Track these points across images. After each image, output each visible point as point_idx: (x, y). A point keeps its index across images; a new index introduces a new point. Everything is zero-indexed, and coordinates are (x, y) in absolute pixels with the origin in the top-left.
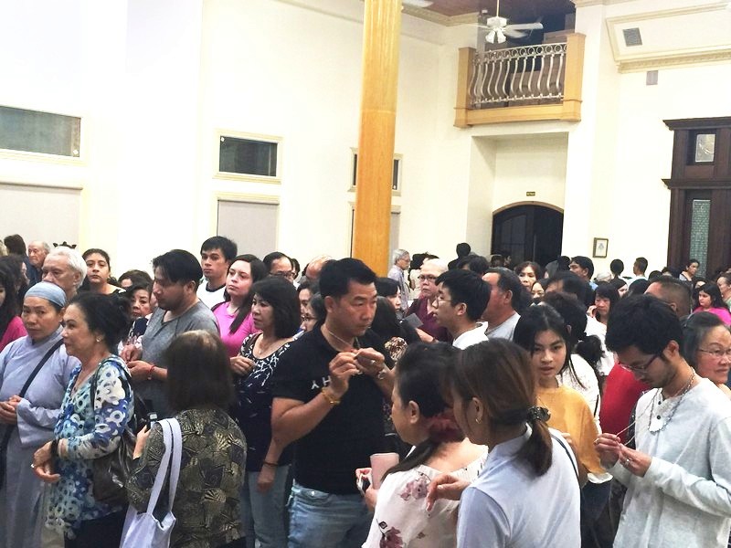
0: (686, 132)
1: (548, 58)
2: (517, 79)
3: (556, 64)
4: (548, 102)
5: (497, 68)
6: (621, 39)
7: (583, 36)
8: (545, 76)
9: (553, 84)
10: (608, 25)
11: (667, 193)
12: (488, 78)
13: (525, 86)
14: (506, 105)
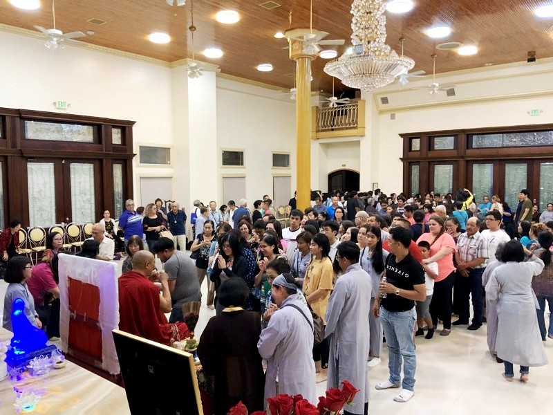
0: (408, 138)
1: (350, 110)
2: (338, 119)
3: (354, 113)
4: (350, 128)
5: (328, 114)
6: (380, 101)
7: (364, 101)
8: (349, 117)
9: (353, 120)
10: (375, 95)
11: (401, 164)
12: (325, 118)
13: (341, 122)
14: (333, 130)
